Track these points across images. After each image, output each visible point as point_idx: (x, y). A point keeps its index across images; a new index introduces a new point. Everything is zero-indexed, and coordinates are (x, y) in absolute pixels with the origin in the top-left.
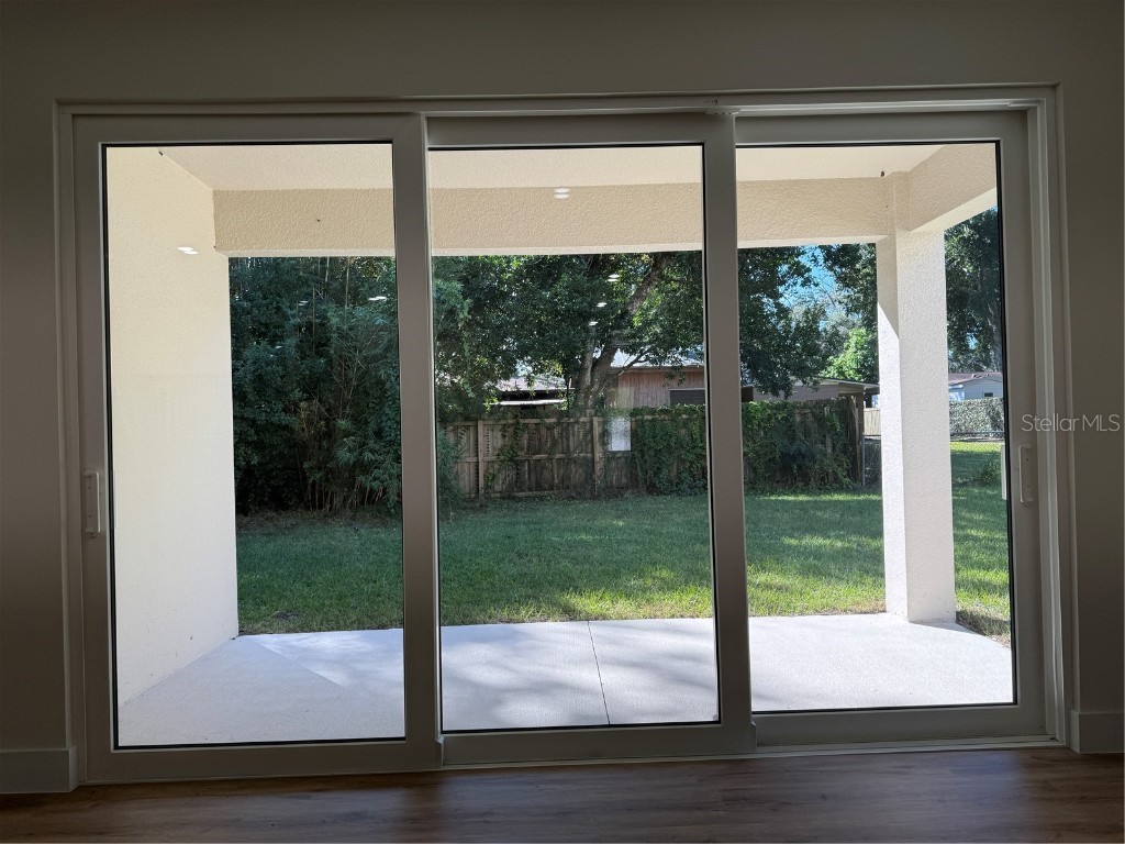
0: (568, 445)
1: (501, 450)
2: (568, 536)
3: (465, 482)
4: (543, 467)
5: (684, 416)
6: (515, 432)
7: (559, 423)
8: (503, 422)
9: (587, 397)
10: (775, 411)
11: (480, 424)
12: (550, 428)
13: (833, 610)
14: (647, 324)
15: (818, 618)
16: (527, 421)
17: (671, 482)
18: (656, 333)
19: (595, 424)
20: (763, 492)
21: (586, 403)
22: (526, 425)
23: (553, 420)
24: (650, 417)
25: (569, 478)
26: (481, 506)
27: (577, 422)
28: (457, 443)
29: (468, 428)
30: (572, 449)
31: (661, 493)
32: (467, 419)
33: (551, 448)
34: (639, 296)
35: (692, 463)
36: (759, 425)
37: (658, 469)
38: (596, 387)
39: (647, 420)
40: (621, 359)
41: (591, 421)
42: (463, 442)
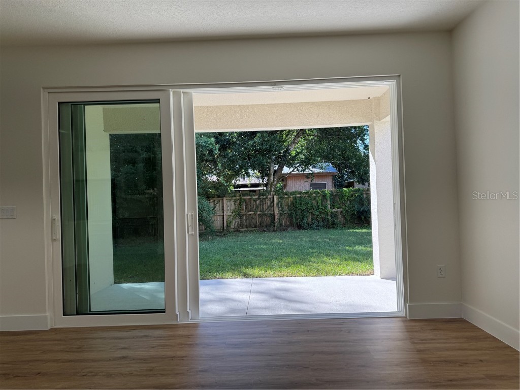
0: (263, 208)
1: (234, 210)
2: (256, 247)
3: (217, 224)
4: (252, 218)
5: (314, 195)
6: (240, 203)
7: (259, 198)
8: (234, 198)
9: (271, 187)
10: (354, 193)
11: (225, 199)
12: (255, 201)
13: (353, 274)
14: (298, 154)
15: (346, 277)
16: (245, 197)
17: (308, 224)
18: (301, 158)
19: (275, 198)
20: (349, 228)
21: (271, 189)
22: (245, 199)
23: (257, 197)
24: (299, 196)
25: (263, 223)
26: (224, 235)
27: (267, 198)
28: (215, 207)
29: (219, 201)
30: (265, 210)
31: (304, 229)
32: (219, 196)
33: (255, 209)
34: (294, 142)
35: (318, 216)
36: (347, 199)
37: (303, 218)
38: (275, 182)
39: (298, 197)
40: (286, 170)
41: (273, 198)
42: (217, 207)
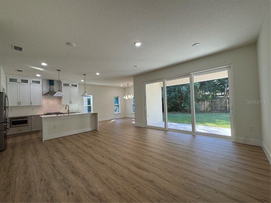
0: (221, 104)
1: (209, 105)
4: (217, 107)
6: (211, 102)
7: (220, 101)
8: (209, 101)
9: (225, 96)
12: (218, 101)
16: (213, 100)
19: (227, 101)
22: (213, 101)
25: (222, 109)
26: (205, 113)
27: (223, 100)
29: (203, 101)
32: (203, 100)
33: (218, 105)
41: (226, 100)
42: (202, 103)
